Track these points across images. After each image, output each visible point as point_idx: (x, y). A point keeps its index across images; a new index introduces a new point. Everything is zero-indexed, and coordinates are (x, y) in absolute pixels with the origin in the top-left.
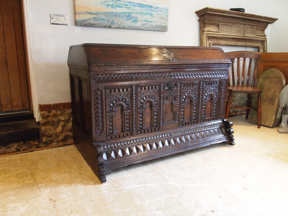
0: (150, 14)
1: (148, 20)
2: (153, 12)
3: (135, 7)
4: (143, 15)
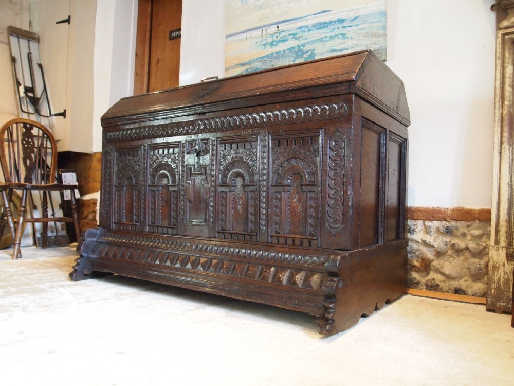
0: (340, 36)
2: (348, 29)
3: (311, 32)
4: (326, 41)
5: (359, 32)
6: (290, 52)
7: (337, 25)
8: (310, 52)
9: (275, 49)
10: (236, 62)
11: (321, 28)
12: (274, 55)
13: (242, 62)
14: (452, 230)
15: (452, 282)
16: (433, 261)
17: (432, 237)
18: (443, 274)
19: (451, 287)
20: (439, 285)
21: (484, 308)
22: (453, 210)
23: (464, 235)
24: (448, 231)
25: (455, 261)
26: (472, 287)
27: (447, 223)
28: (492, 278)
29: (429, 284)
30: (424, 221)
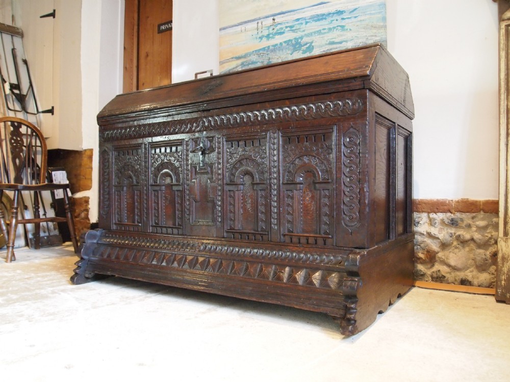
0: (339, 28)
1: (336, 40)
2: (347, 21)
3: (308, 24)
4: (325, 33)
5: (358, 23)
6: (288, 45)
7: (335, 17)
8: (308, 45)
9: (272, 42)
10: (231, 55)
11: (319, 20)
12: (271, 48)
13: (237, 55)
14: (457, 222)
15: (458, 273)
16: (438, 253)
17: (437, 229)
18: (449, 266)
19: (457, 278)
20: (445, 277)
21: (493, 299)
22: (458, 202)
23: (469, 226)
24: (453, 223)
25: (460, 252)
26: (478, 278)
27: (452, 215)
28: (501, 270)
29: (435, 275)
30: (429, 213)
